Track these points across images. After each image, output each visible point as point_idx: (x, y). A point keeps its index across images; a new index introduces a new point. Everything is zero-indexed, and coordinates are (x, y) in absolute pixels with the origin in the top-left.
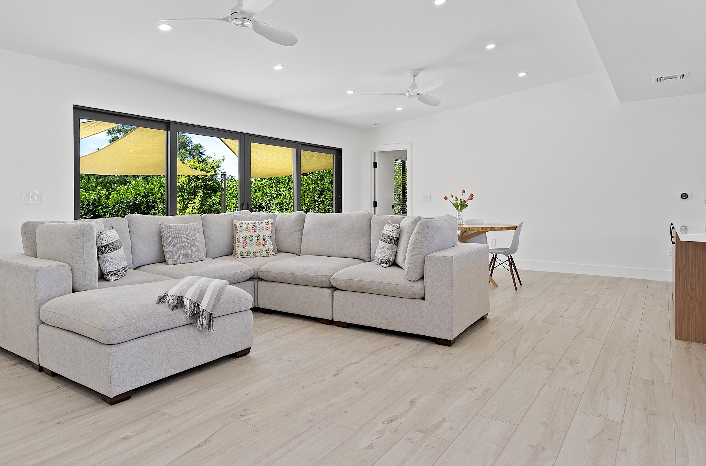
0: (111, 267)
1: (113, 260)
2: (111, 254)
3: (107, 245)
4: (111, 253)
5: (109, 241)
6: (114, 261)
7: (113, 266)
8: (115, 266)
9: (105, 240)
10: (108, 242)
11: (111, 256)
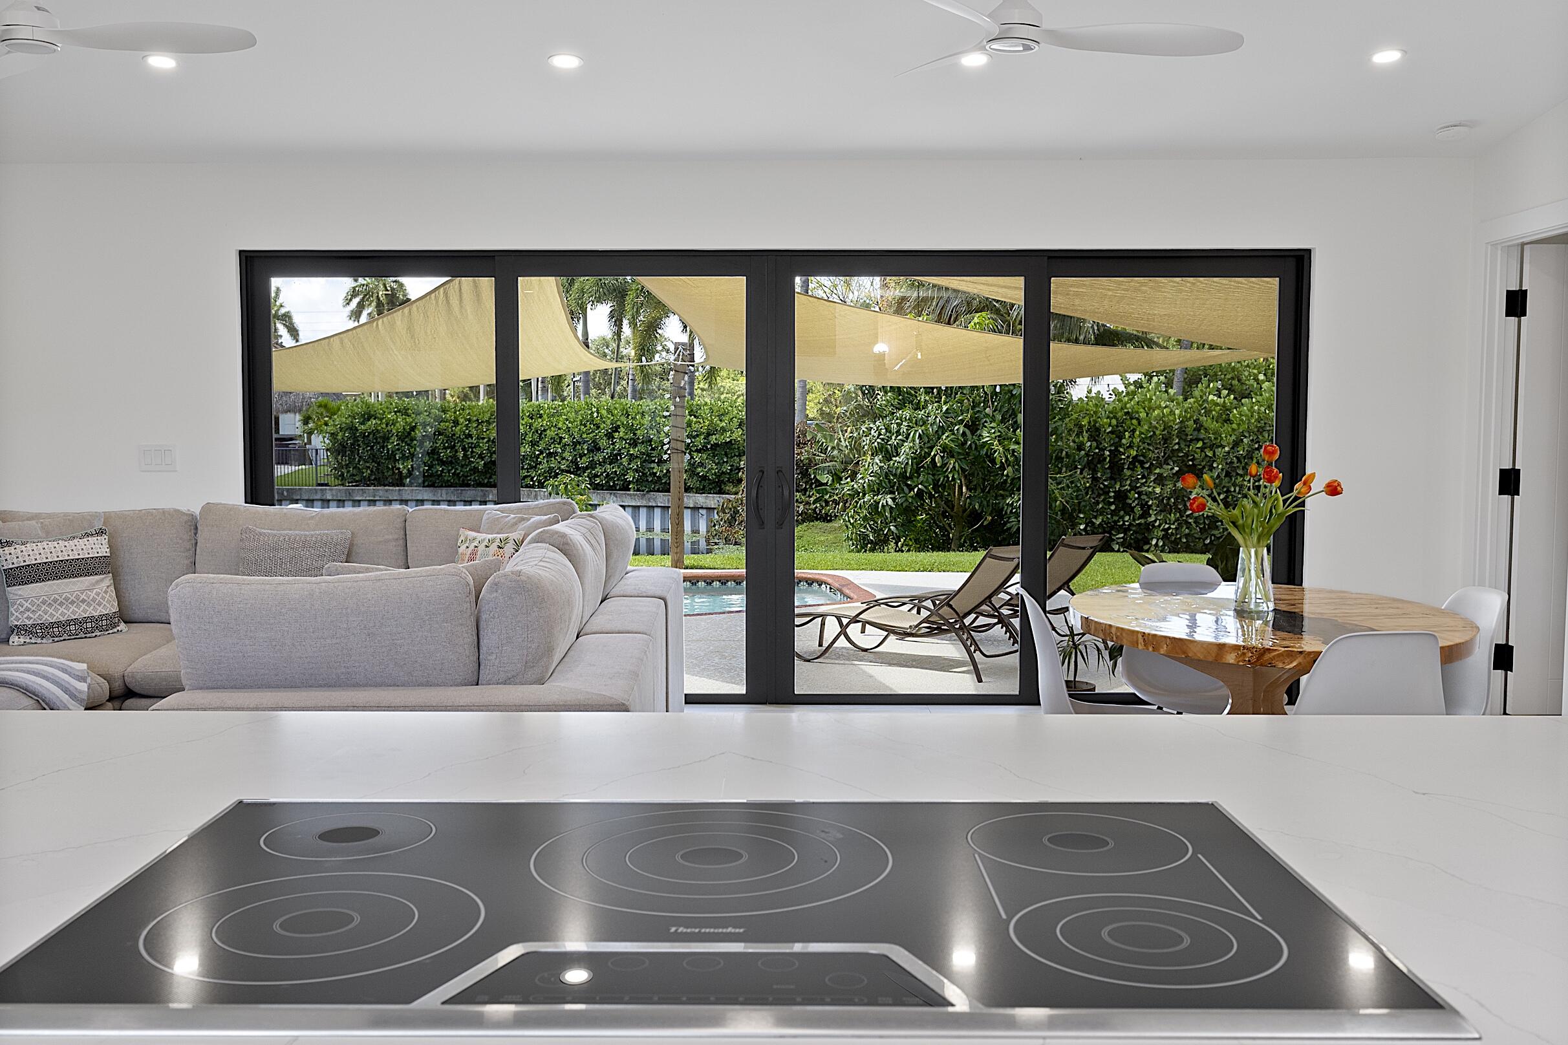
0: (20, 616)
1: (24, 602)
2: (19, 589)
3: (11, 569)
4: (20, 587)
5: (15, 561)
6: (26, 605)
7: (25, 616)
8: (31, 615)
9: (6, 560)
10: (13, 563)
11: (20, 593)
